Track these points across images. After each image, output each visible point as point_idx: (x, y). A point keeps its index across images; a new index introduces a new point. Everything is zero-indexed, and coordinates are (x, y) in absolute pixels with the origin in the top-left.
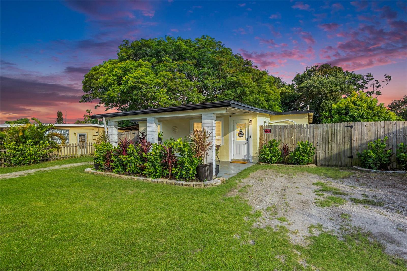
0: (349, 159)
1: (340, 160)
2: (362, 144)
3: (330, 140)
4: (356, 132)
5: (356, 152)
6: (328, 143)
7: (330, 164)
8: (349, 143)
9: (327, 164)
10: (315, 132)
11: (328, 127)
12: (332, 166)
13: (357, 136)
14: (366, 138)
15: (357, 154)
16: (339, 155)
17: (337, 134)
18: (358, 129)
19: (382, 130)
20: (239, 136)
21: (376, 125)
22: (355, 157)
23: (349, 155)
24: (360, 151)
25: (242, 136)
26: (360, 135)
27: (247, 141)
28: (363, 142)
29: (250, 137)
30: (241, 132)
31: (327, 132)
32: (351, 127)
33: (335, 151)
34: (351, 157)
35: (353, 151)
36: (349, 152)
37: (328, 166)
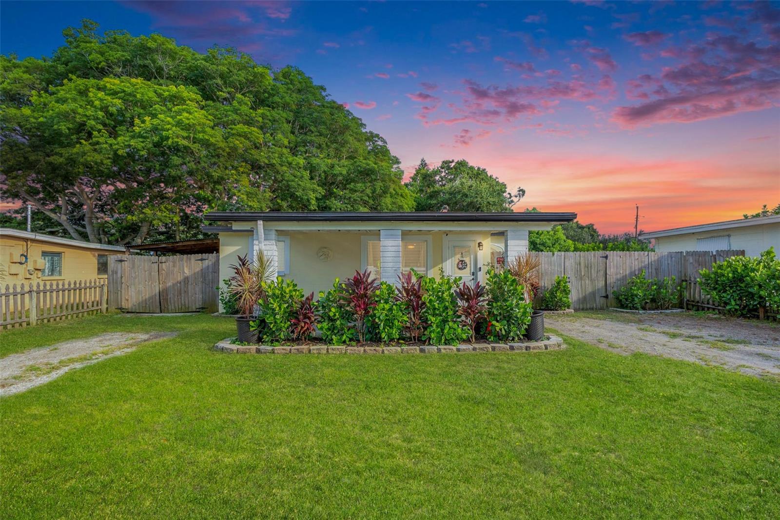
0: (604, 299)
1: (595, 300)
2: (617, 280)
3: (583, 274)
4: (612, 264)
5: (612, 291)
6: (581, 279)
7: (585, 307)
8: (604, 279)
9: (581, 307)
10: (567, 264)
11: (580, 256)
12: (587, 309)
13: (612, 270)
14: (621, 272)
15: (613, 293)
16: (593, 294)
17: (591, 267)
18: (613, 260)
19: (636, 263)
20: (460, 269)
21: (630, 256)
22: (611, 296)
23: (604, 295)
24: (615, 289)
25: (465, 268)
26: (616, 268)
27: (472, 277)
28: (618, 276)
29: (478, 270)
30: (462, 261)
31: (580, 264)
32: (606, 257)
33: (590, 290)
34: (607, 297)
35: (608, 289)
36: (604, 291)
37: (583, 309)
